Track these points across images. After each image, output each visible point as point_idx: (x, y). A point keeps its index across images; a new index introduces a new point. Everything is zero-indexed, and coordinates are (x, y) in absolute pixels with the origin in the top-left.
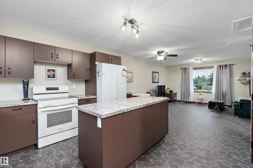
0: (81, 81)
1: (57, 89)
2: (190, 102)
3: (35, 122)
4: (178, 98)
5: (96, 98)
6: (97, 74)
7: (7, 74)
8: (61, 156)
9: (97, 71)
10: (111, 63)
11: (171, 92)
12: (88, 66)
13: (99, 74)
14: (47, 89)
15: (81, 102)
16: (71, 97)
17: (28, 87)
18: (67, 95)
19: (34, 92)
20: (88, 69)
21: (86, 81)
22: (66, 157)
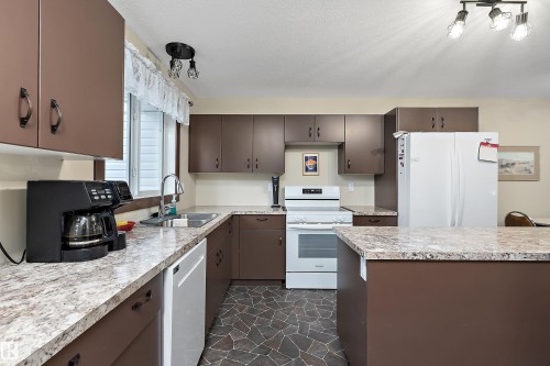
0: (367, 178)
1: (319, 191)
3: (283, 243)
5: (396, 217)
6: (399, 161)
7: (254, 168)
8: (312, 315)
9: (400, 152)
10: (443, 129)
12: (379, 143)
13: (404, 161)
14: (305, 191)
15: (359, 220)
16: (343, 208)
17: (278, 187)
18: (336, 204)
19: (287, 196)
20: (379, 151)
21: (377, 178)
22: (320, 319)
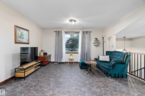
2: (63, 63)
4: (53, 60)
11: (45, 54)
